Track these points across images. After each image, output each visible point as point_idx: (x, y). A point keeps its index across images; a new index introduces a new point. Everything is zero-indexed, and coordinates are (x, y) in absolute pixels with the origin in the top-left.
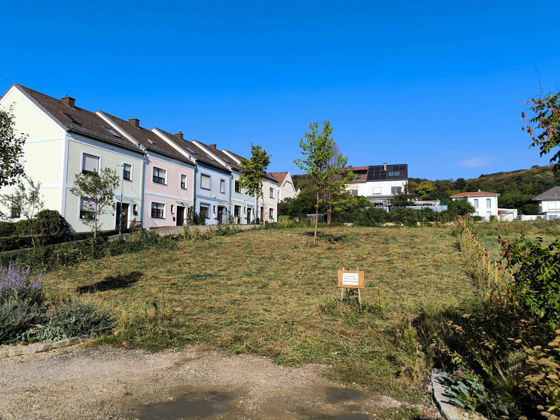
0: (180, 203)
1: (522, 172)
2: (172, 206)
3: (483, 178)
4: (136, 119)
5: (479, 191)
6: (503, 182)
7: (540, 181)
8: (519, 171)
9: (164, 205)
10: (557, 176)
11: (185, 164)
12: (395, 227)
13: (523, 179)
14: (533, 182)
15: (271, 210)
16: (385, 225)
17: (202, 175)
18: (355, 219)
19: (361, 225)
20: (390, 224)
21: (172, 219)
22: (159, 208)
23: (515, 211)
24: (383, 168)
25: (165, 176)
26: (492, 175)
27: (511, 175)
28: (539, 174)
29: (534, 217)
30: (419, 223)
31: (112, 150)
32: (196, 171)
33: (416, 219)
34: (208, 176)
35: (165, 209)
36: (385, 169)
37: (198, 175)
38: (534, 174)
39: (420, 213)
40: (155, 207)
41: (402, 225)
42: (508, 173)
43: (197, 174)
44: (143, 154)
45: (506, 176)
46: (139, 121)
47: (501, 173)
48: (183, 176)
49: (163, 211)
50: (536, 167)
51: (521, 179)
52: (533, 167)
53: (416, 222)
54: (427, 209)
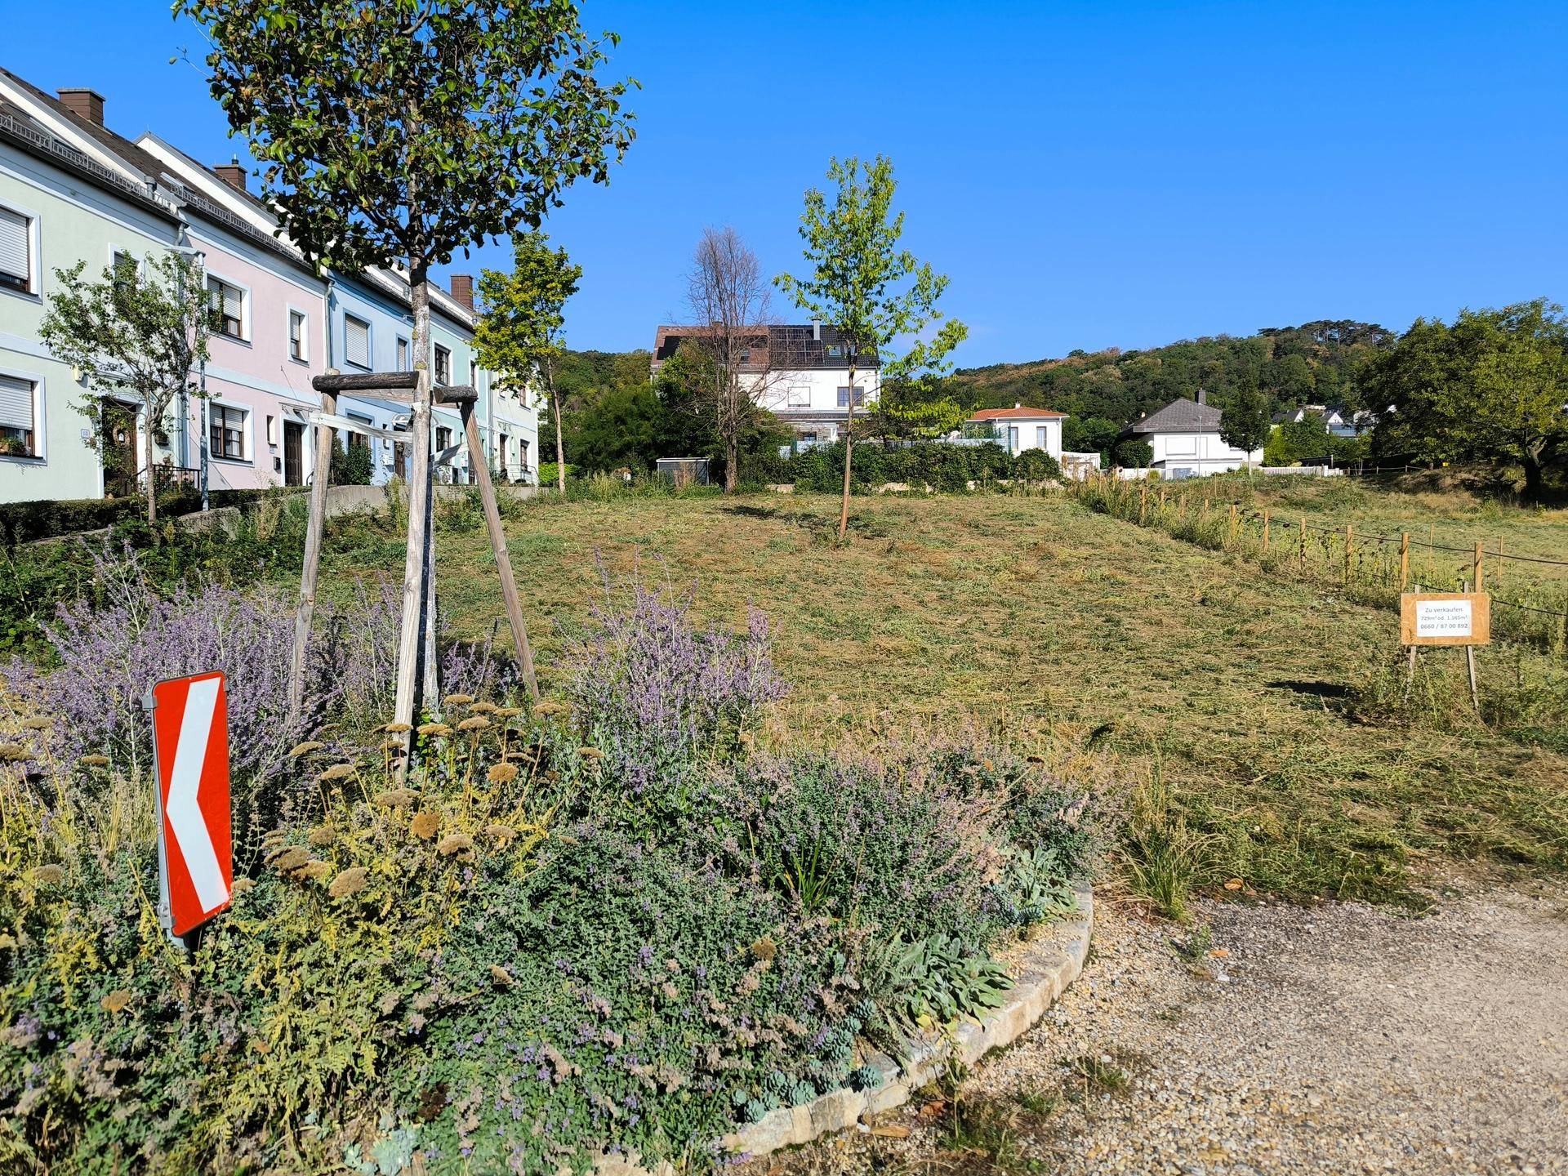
0: (290, 409)
1: (1051, 366)
2: (269, 419)
3: (961, 379)
4: (92, 94)
5: (1018, 406)
6: (1012, 388)
7: (1093, 388)
8: (1043, 362)
9: (244, 413)
10: (1127, 379)
11: (299, 274)
12: (913, 494)
13: (1057, 382)
14: (1079, 392)
15: (524, 444)
16: (882, 490)
17: (349, 317)
18: (800, 474)
19: (820, 489)
20: (897, 487)
21: (272, 464)
22: (229, 424)
23: (1095, 458)
24: (811, 332)
25: (242, 310)
26: (982, 370)
27: (1025, 371)
28: (1091, 373)
29: (1143, 473)
30: (971, 485)
31: (74, 194)
32: (332, 302)
33: (964, 473)
34: (364, 325)
35: (247, 426)
36: (817, 337)
37: (338, 316)
38: (1079, 372)
39: (974, 455)
40: (219, 422)
41: (929, 489)
42: (1016, 367)
43: (334, 313)
44: (175, 223)
45: (1015, 374)
46: (101, 100)
47: (1001, 367)
48: (297, 317)
49: (240, 433)
50: (1078, 353)
51: (1052, 383)
52: (1072, 354)
53: (964, 481)
54: (990, 444)
